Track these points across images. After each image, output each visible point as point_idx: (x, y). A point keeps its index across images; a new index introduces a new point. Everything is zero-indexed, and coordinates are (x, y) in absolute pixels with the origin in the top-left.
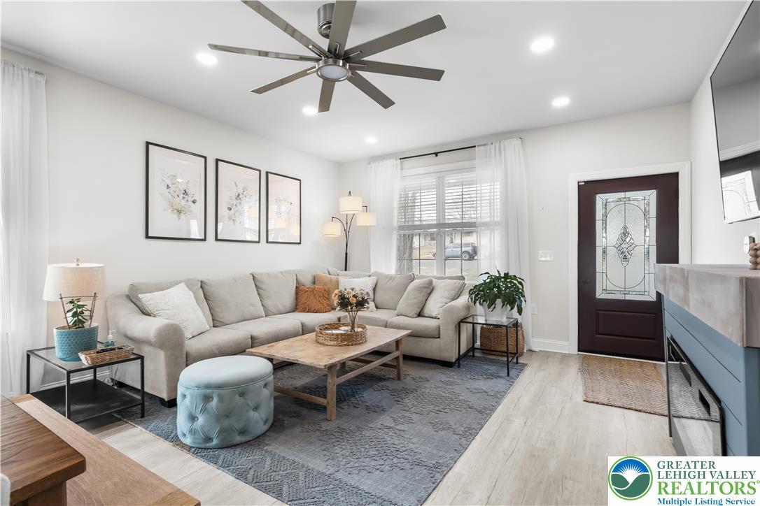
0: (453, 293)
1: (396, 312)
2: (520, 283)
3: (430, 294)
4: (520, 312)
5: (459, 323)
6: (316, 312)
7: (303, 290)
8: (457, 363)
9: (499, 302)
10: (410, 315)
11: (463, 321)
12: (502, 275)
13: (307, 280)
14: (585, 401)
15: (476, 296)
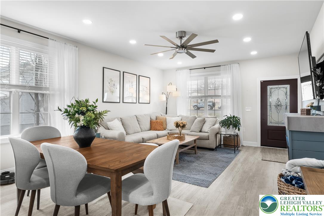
0: (213, 123)
1: (190, 130)
2: (239, 119)
3: (204, 123)
4: (239, 130)
5: (216, 134)
6: (159, 130)
7: (153, 122)
8: (215, 149)
9: (231, 126)
10: (197, 131)
11: (218, 133)
12: (232, 116)
13: (154, 118)
14: (262, 160)
15: (222, 124)
